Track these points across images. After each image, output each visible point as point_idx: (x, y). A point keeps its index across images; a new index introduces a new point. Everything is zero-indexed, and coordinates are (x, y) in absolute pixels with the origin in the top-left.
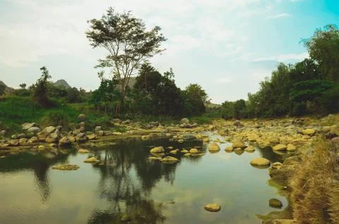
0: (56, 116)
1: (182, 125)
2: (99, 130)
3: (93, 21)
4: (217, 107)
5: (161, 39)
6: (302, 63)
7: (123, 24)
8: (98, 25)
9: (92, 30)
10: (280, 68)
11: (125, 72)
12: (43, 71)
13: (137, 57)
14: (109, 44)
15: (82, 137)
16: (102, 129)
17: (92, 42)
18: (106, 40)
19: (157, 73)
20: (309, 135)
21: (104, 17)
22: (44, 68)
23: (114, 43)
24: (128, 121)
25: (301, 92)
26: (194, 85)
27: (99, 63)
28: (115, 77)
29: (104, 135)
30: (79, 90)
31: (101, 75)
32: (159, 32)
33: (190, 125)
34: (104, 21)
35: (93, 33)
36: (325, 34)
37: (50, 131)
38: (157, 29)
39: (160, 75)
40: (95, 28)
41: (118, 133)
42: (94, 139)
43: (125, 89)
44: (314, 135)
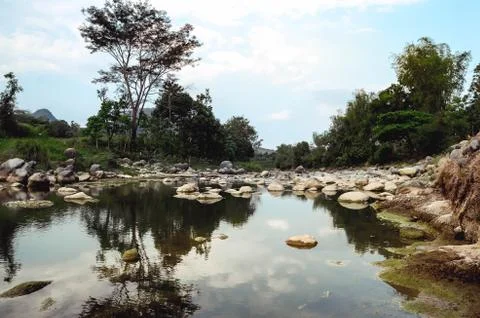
0: (27, 146)
1: (222, 170)
2: (97, 169)
3: (92, 10)
4: (269, 153)
5: (194, 43)
6: (388, 91)
7: (136, 18)
8: (99, 17)
9: (89, 24)
10: (358, 97)
11: (139, 90)
12: (9, 79)
13: (157, 70)
14: (115, 47)
15: (68, 176)
16: (100, 168)
17: (89, 44)
18: (112, 41)
19: (187, 95)
20: (409, 175)
21: (108, 4)
22: (10, 75)
23: (123, 47)
24: (142, 161)
25: (389, 127)
26: (239, 119)
27: (100, 76)
28: (124, 97)
29: (104, 176)
30: (70, 124)
31: (102, 93)
32: (192, 33)
33: (234, 171)
34: (108, 11)
35: (91, 28)
36: (418, 50)
37: (15, 165)
38: (188, 28)
39: (191, 99)
40: (94, 22)
41: (127, 176)
42: (88, 180)
43: (138, 115)
44: (415, 175)
